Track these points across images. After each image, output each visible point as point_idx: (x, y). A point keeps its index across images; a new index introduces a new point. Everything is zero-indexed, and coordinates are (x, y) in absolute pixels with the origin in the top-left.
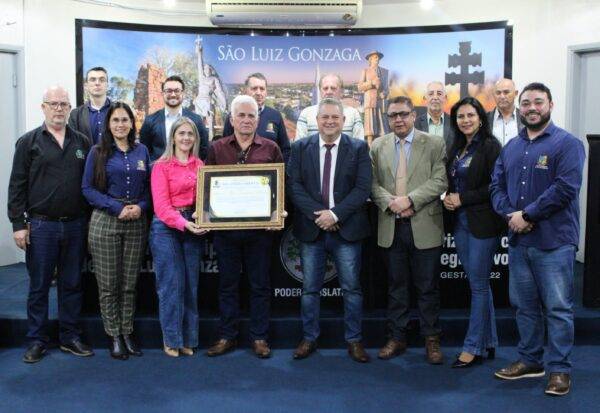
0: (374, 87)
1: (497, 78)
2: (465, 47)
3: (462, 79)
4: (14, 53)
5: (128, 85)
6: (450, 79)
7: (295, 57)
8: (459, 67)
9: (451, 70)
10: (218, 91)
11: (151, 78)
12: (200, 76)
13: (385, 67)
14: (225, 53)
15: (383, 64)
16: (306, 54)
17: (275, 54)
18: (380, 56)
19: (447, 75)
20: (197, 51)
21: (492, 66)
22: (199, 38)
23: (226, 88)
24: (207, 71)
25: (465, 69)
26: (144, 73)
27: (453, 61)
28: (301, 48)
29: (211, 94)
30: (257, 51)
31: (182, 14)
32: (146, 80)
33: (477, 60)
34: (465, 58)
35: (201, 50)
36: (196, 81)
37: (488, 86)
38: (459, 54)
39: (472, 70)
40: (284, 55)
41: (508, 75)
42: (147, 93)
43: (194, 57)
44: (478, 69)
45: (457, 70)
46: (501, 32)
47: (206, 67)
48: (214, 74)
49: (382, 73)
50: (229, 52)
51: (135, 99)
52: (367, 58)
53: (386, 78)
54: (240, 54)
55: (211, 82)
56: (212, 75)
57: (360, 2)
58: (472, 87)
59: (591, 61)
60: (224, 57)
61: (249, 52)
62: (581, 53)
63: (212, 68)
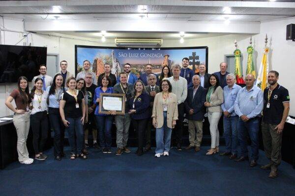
0: (166, 65)
2: (194, 54)
3: (193, 64)
4: (56, 56)
7: (142, 56)
8: (192, 60)
11: (98, 63)
12: (113, 62)
15: (169, 59)
16: (146, 55)
17: (136, 55)
18: (168, 56)
21: (202, 60)
22: (113, 50)
23: (121, 65)
24: (115, 61)
25: (194, 61)
26: (96, 61)
27: (190, 58)
29: (116, 67)
30: (131, 54)
31: (108, 43)
32: (96, 63)
33: (198, 58)
34: (194, 57)
35: (113, 54)
38: (192, 56)
39: (196, 61)
40: (139, 55)
42: (97, 67)
43: (111, 56)
44: (198, 60)
46: (205, 49)
47: (115, 59)
49: (169, 61)
50: (122, 55)
52: (165, 56)
53: (170, 63)
54: (125, 55)
55: (116, 64)
57: (162, 40)
58: (196, 66)
59: (231, 59)
60: (120, 56)
61: (128, 55)
62: (228, 57)
63: (117, 60)
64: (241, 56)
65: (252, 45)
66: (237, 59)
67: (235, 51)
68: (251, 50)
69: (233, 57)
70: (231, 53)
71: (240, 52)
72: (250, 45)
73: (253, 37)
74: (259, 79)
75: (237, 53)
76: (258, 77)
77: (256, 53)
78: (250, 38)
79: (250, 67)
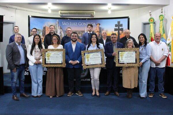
0: (98, 31)
1: (126, 29)
2: (119, 22)
3: (118, 30)
4: (13, 23)
5: (41, 31)
6: (115, 30)
7: (80, 25)
8: (117, 27)
9: (116, 28)
10: (62, 32)
11: (46, 29)
12: (58, 29)
13: (101, 27)
14: (64, 23)
15: (100, 26)
16: (83, 24)
17: (75, 24)
18: (100, 24)
19: (115, 29)
20: (57, 23)
21: (125, 27)
22: (58, 20)
23: (64, 31)
24: (59, 28)
25: (119, 28)
26: (44, 28)
27: (116, 26)
28: (82, 22)
29: (60, 33)
30: (71, 23)
31: (54, 14)
32: (45, 30)
33: (121, 25)
34: (119, 25)
35: (58, 23)
36: (57, 30)
37: (124, 31)
38: (117, 24)
39: (120, 28)
40: (78, 24)
41: (129, 29)
42: (45, 33)
43: (57, 24)
44: (122, 27)
45: (117, 28)
46: (127, 19)
47: (59, 27)
48: (61, 28)
49: (100, 28)
50: (65, 24)
51: (42, 34)
52: (97, 25)
53: (101, 29)
54: (67, 24)
55: (60, 30)
56: (60, 29)
57: (94, 12)
58: (120, 32)
59: (147, 26)
60: (63, 24)
61: (69, 23)
62: (145, 24)
63: (60, 27)
64: (154, 23)
65: (163, 14)
66: (152, 25)
67: (150, 19)
68: (162, 18)
69: (149, 24)
70: (147, 21)
71: (154, 20)
72: (161, 14)
73: (163, 8)
74: (169, 40)
75: (152, 21)
76: (168, 38)
77: (166, 20)
78: (161, 9)
79: (161, 31)
